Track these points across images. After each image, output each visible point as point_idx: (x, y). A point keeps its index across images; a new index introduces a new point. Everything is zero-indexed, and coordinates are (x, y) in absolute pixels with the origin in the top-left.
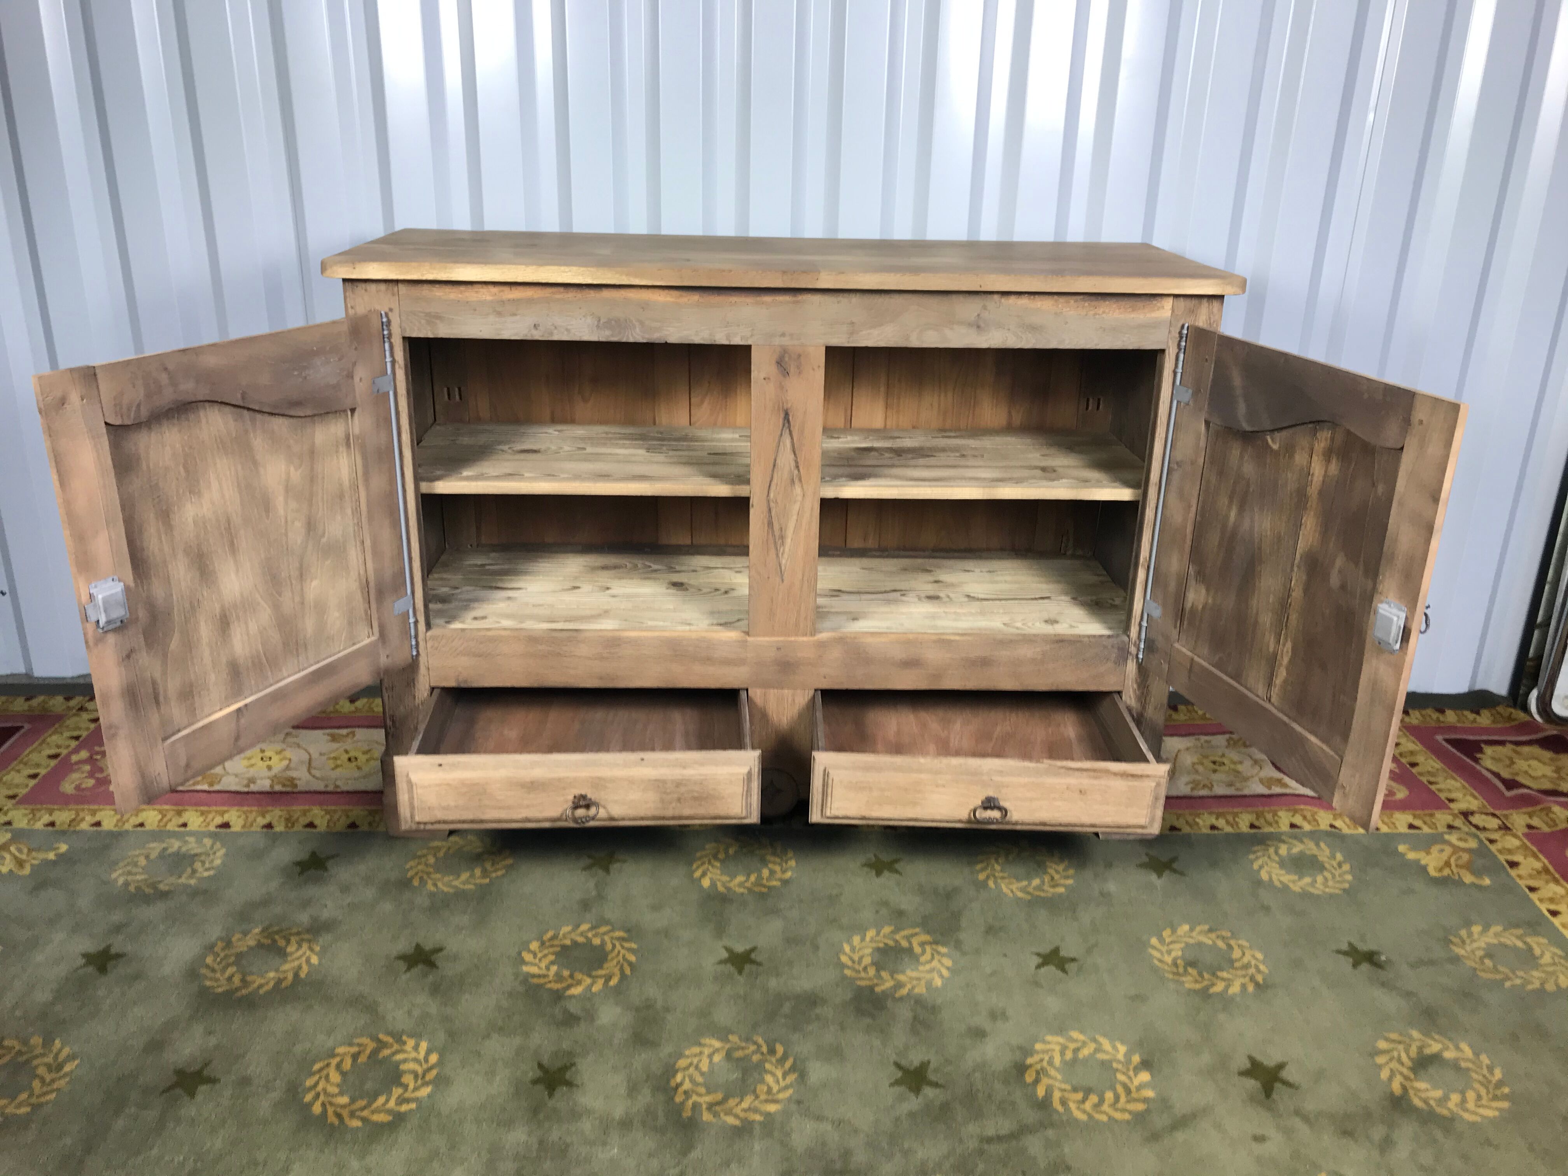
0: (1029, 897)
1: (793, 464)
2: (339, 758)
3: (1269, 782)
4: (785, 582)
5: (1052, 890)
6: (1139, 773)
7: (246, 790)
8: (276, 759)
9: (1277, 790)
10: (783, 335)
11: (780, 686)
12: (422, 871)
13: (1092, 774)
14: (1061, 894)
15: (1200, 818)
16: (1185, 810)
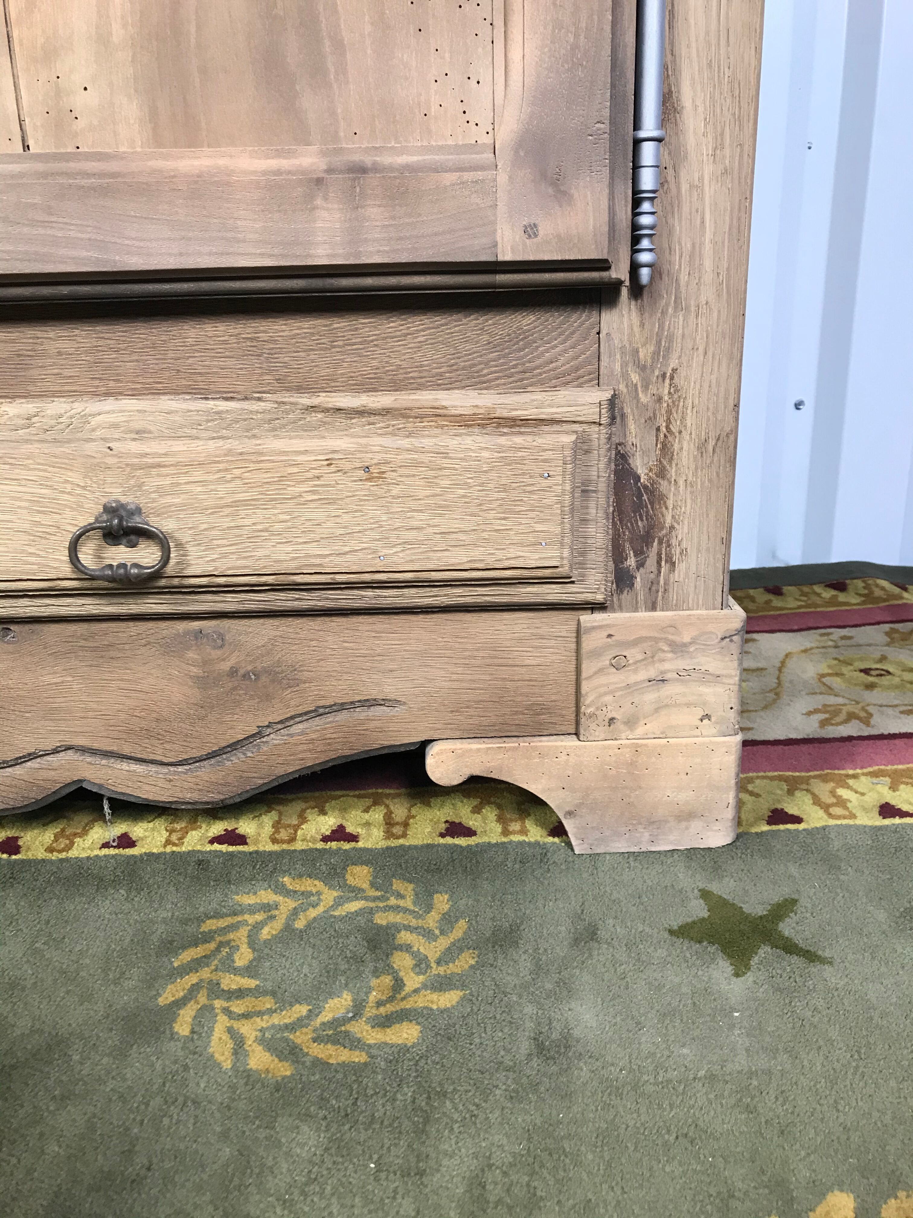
0: (285, 1070)
6: (531, 413)
13: (399, 423)
14: (404, 1049)
15: (849, 787)
16: (808, 771)
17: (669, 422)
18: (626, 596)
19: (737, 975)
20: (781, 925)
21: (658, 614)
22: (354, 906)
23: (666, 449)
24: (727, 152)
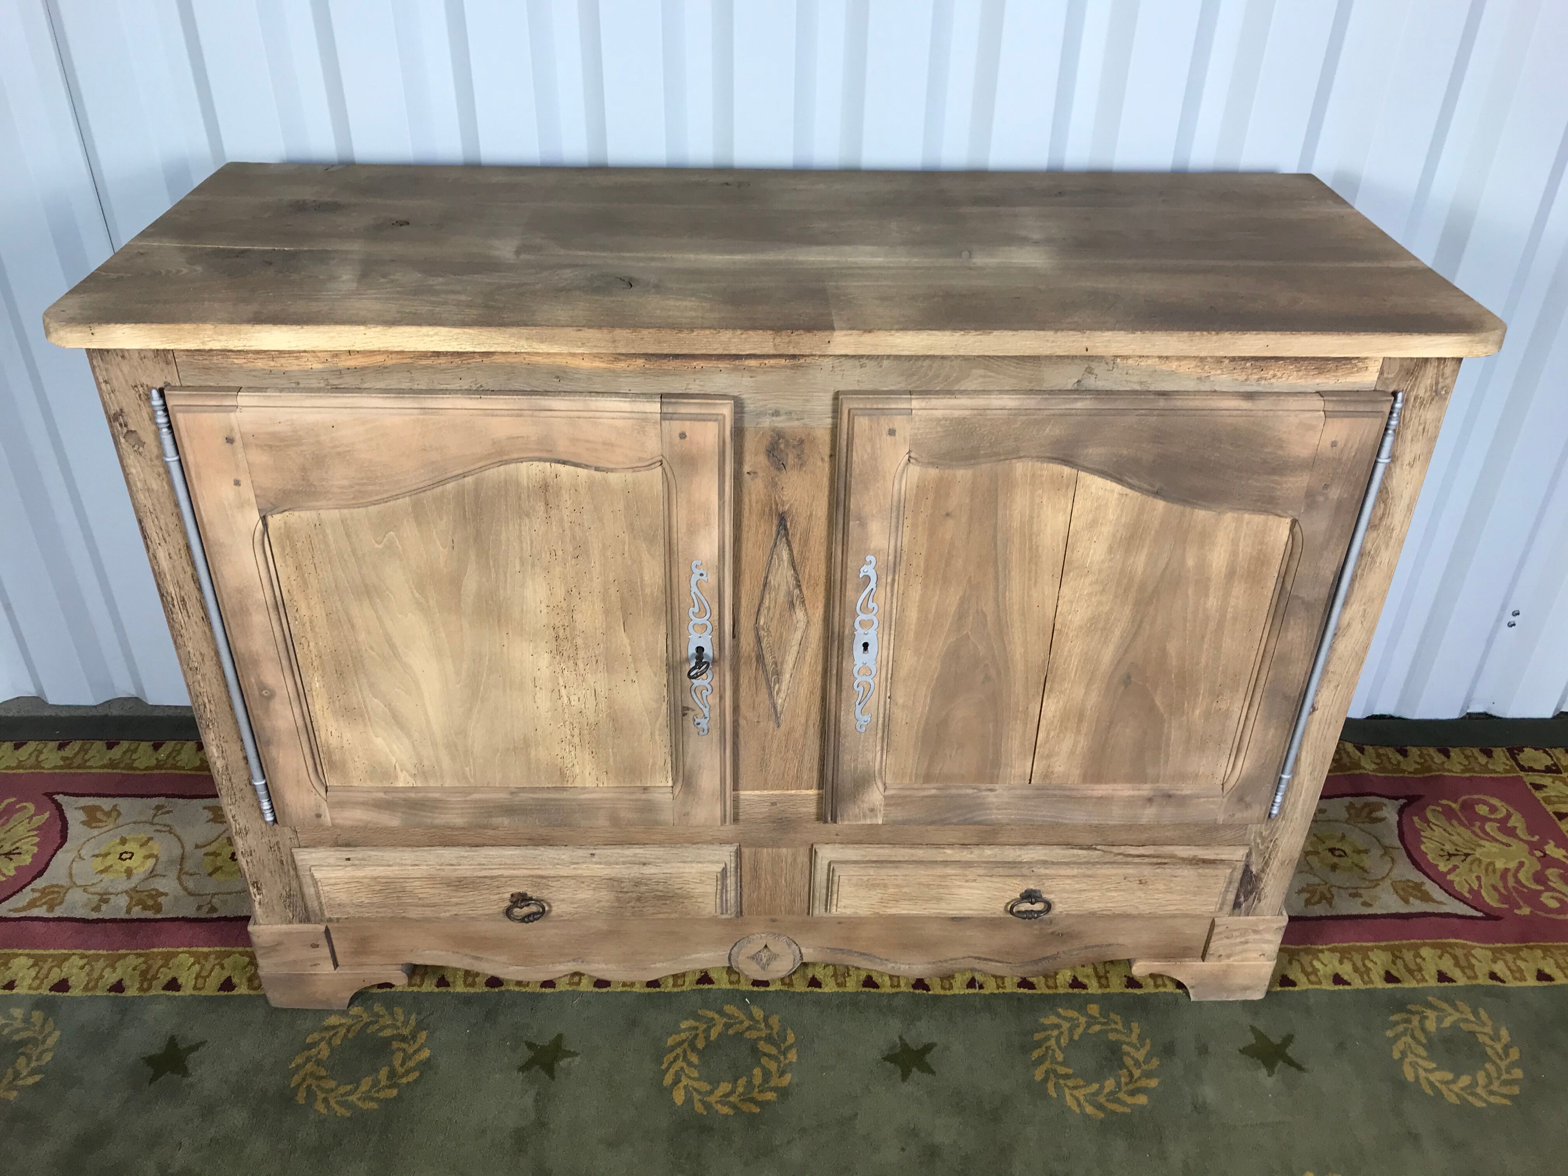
0: (1102, 1115)
1: (792, 582)
2: (220, 854)
3: (1406, 890)
4: (783, 727)
5: (1130, 1100)
7: (95, 916)
8: (139, 853)
9: (1417, 906)
10: (776, 413)
11: (775, 844)
12: (312, 1074)
14: (1143, 1107)
15: (1319, 960)
16: (1299, 945)
17: (1270, 855)
18: (1237, 911)
19: (1269, 1076)
20: (1287, 1051)
21: (1250, 918)
22: (1097, 1028)
23: (1267, 864)
24: (1316, 773)
